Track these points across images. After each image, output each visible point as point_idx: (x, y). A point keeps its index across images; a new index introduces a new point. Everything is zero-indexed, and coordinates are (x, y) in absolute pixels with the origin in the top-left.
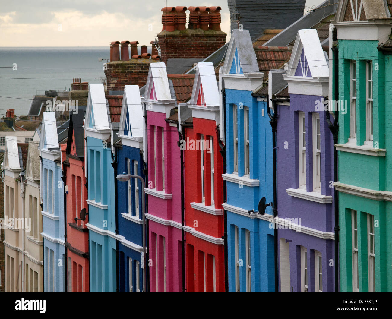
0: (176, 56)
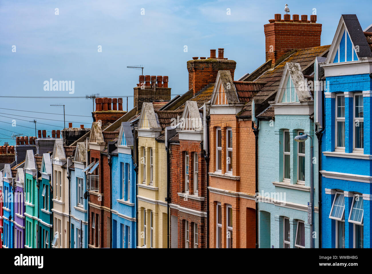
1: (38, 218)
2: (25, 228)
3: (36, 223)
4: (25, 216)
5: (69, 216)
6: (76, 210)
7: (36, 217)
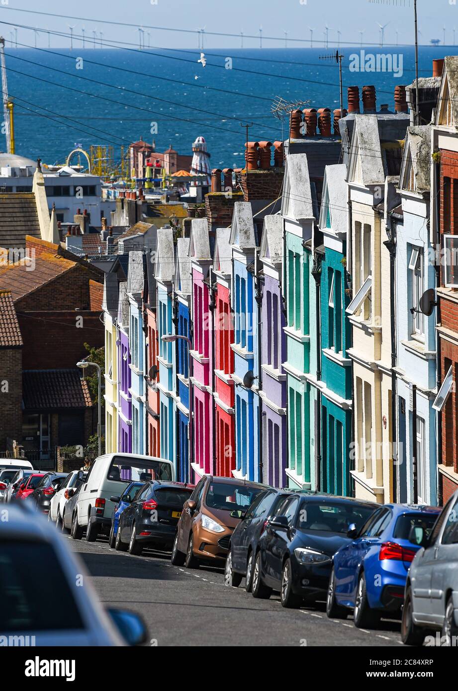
0: (259, 197)
1: (319, 379)
2: (287, 411)
3: (313, 397)
4: (287, 373)
5: (392, 371)
6: (409, 350)
7: (312, 377)
